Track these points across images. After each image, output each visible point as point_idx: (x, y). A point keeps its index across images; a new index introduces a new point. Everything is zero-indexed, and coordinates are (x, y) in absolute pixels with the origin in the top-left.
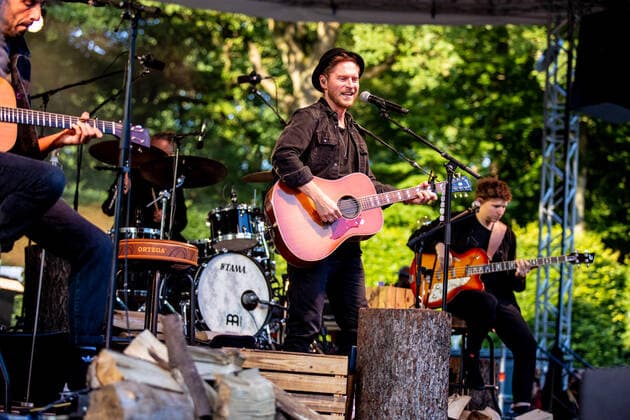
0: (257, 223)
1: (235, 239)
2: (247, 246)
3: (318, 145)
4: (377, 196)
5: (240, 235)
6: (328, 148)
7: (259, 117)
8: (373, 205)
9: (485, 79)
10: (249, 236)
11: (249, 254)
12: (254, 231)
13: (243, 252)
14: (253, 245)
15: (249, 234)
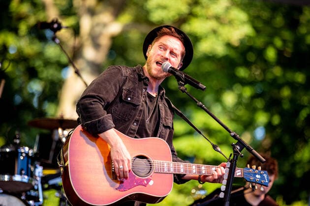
0: (35, 167)
1: (11, 181)
2: (22, 189)
3: (121, 101)
4: (172, 164)
5: (17, 178)
6: (131, 106)
7: (40, 54)
8: (166, 170)
9: (271, 54)
10: (26, 179)
11: (23, 198)
12: (31, 175)
13: (18, 195)
14: (28, 188)
15: (26, 177)
